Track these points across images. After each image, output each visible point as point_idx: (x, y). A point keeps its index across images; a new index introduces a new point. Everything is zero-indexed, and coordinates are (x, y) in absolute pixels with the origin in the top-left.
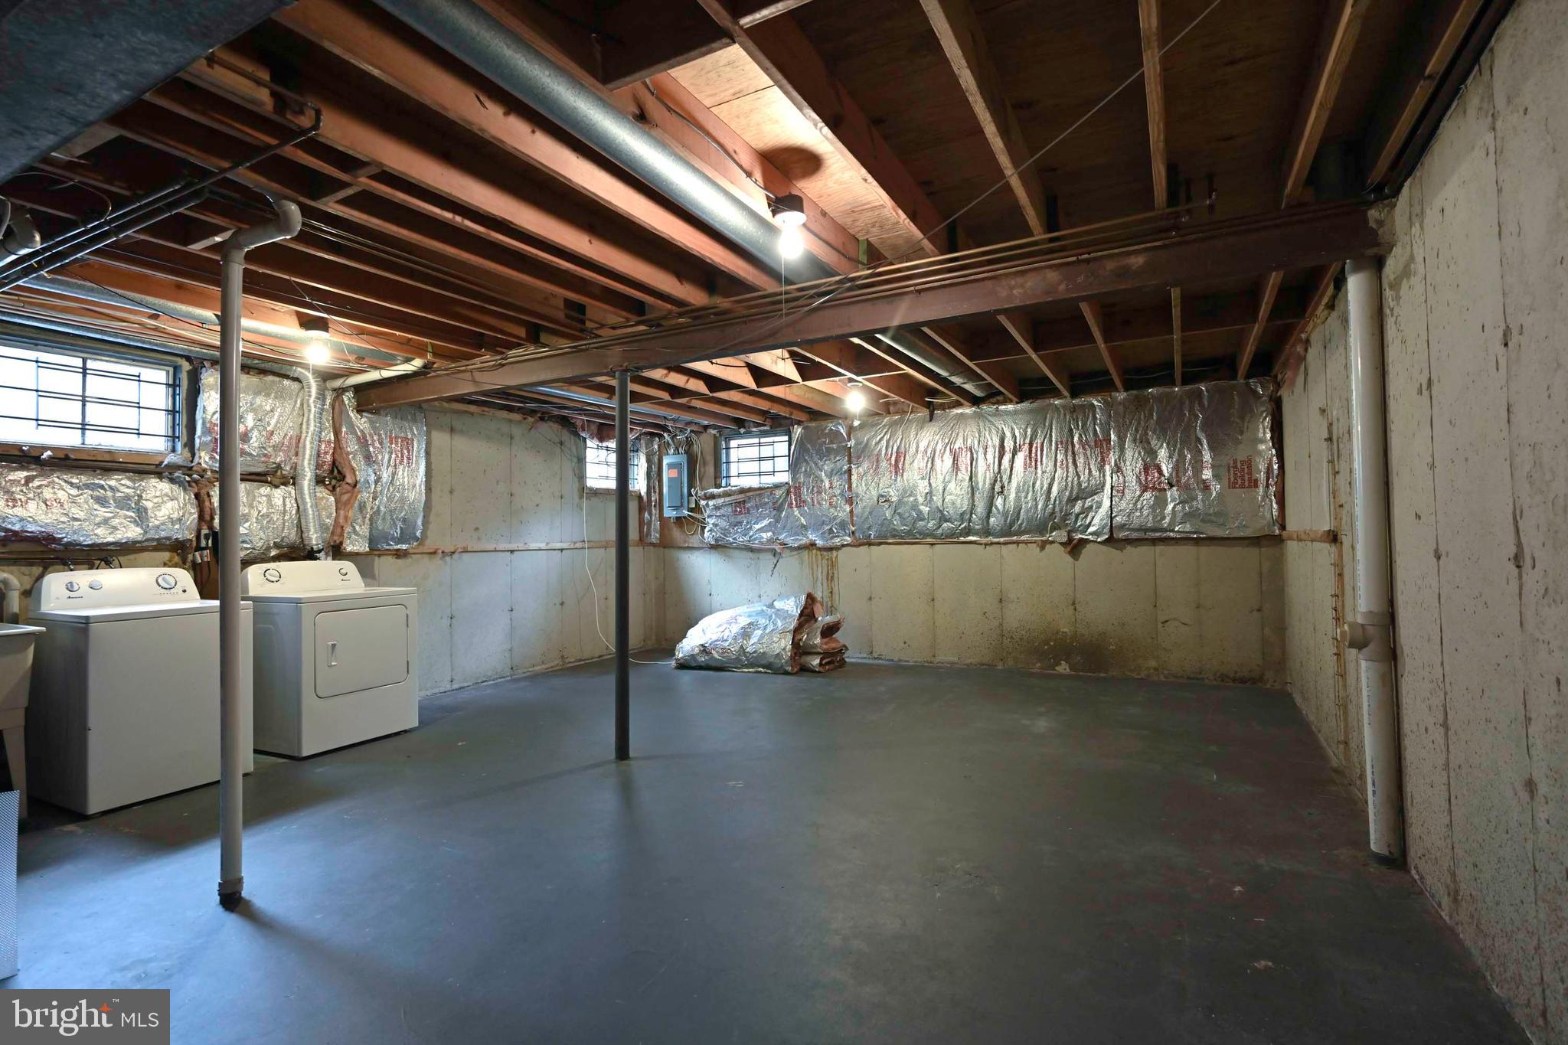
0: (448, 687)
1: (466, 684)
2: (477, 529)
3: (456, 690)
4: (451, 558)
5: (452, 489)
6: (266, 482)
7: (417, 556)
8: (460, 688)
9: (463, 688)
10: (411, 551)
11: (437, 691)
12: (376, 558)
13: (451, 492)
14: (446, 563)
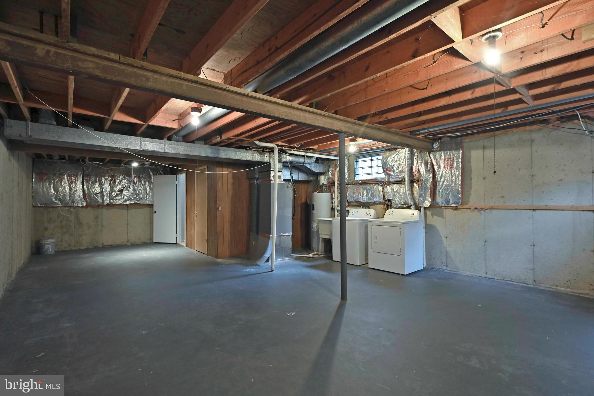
0: (484, 275)
1: (496, 278)
2: (503, 197)
3: (489, 278)
4: (485, 212)
5: (484, 177)
6: (401, 183)
7: (464, 210)
8: (491, 278)
9: (493, 279)
10: (459, 207)
11: (477, 274)
12: (444, 210)
13: (484, 179)
14: (481, 214)
